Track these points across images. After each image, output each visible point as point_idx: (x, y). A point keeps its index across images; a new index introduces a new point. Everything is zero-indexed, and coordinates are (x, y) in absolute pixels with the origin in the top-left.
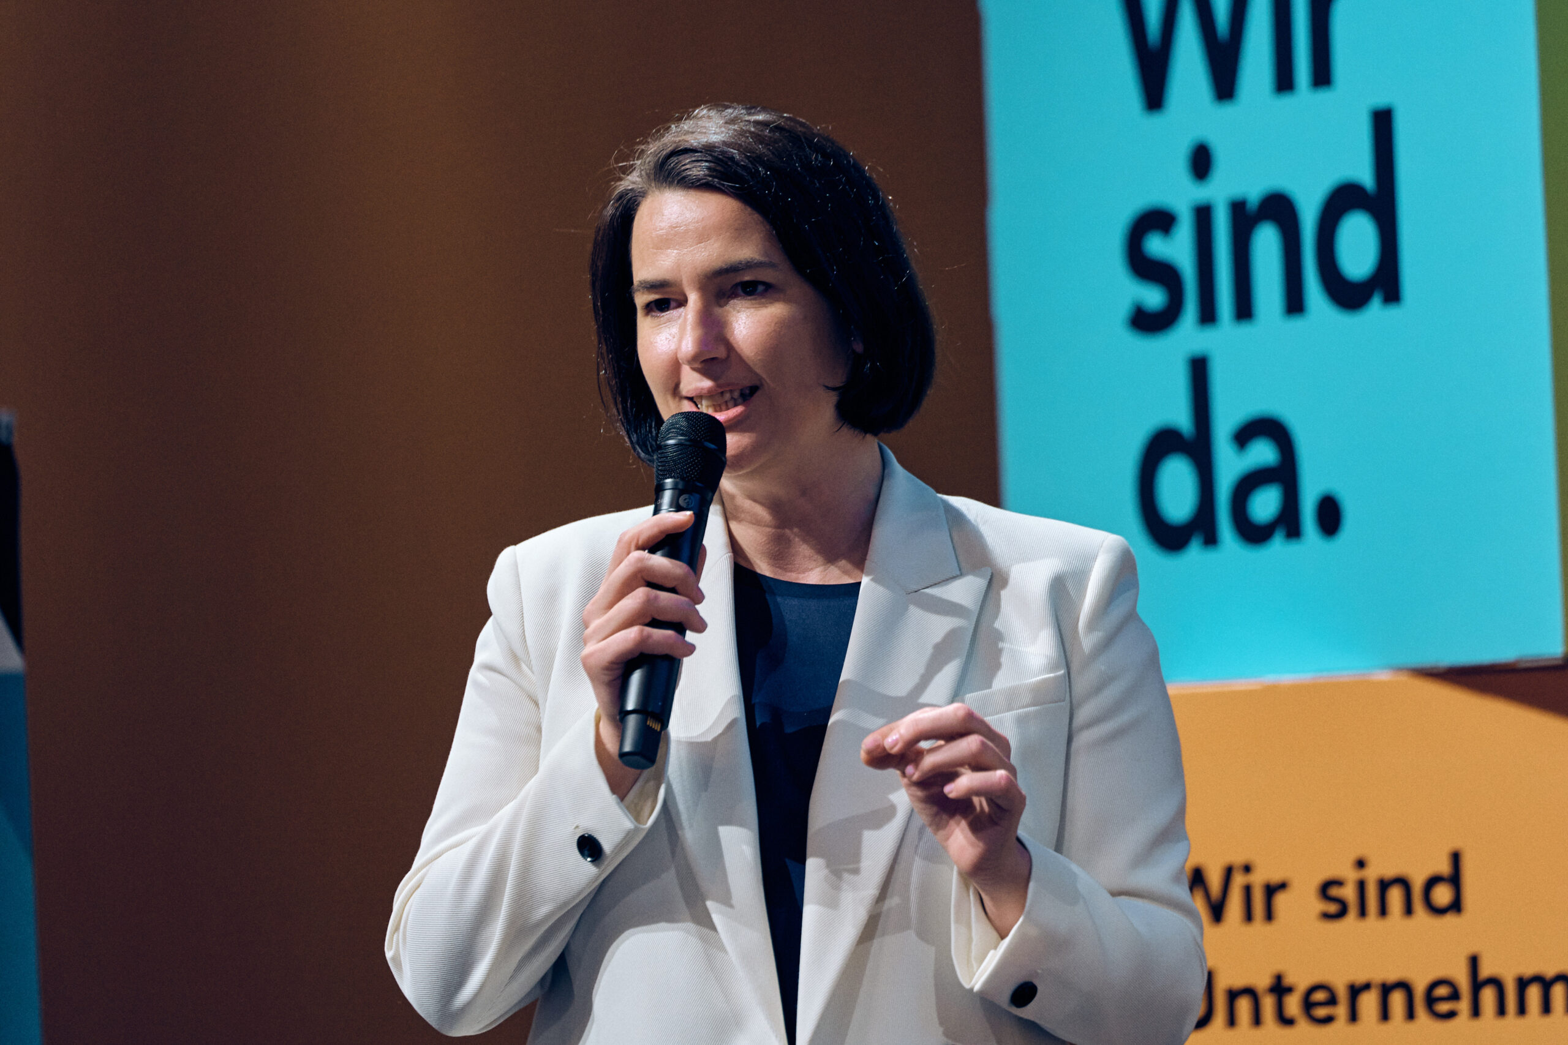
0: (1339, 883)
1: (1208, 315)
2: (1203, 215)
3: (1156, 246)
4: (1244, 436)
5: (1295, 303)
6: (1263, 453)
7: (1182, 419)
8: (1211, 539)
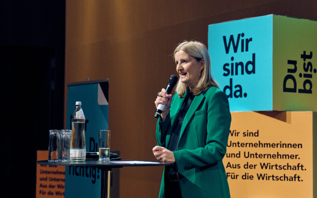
0: (245, 133)
1: (232, 74)
2: (232, 64)
3: (227, 67)
4: (236, 87)
5: (242, 73)
6: (238, 88)
7: (229, 85)
8: (231, 97)
